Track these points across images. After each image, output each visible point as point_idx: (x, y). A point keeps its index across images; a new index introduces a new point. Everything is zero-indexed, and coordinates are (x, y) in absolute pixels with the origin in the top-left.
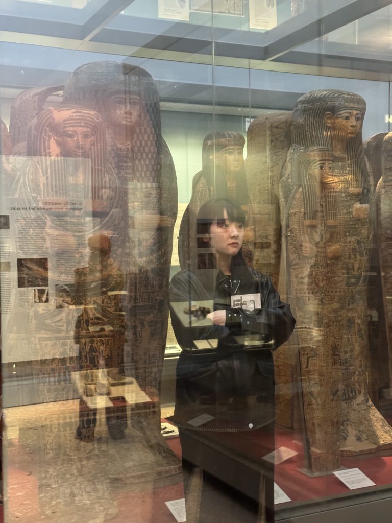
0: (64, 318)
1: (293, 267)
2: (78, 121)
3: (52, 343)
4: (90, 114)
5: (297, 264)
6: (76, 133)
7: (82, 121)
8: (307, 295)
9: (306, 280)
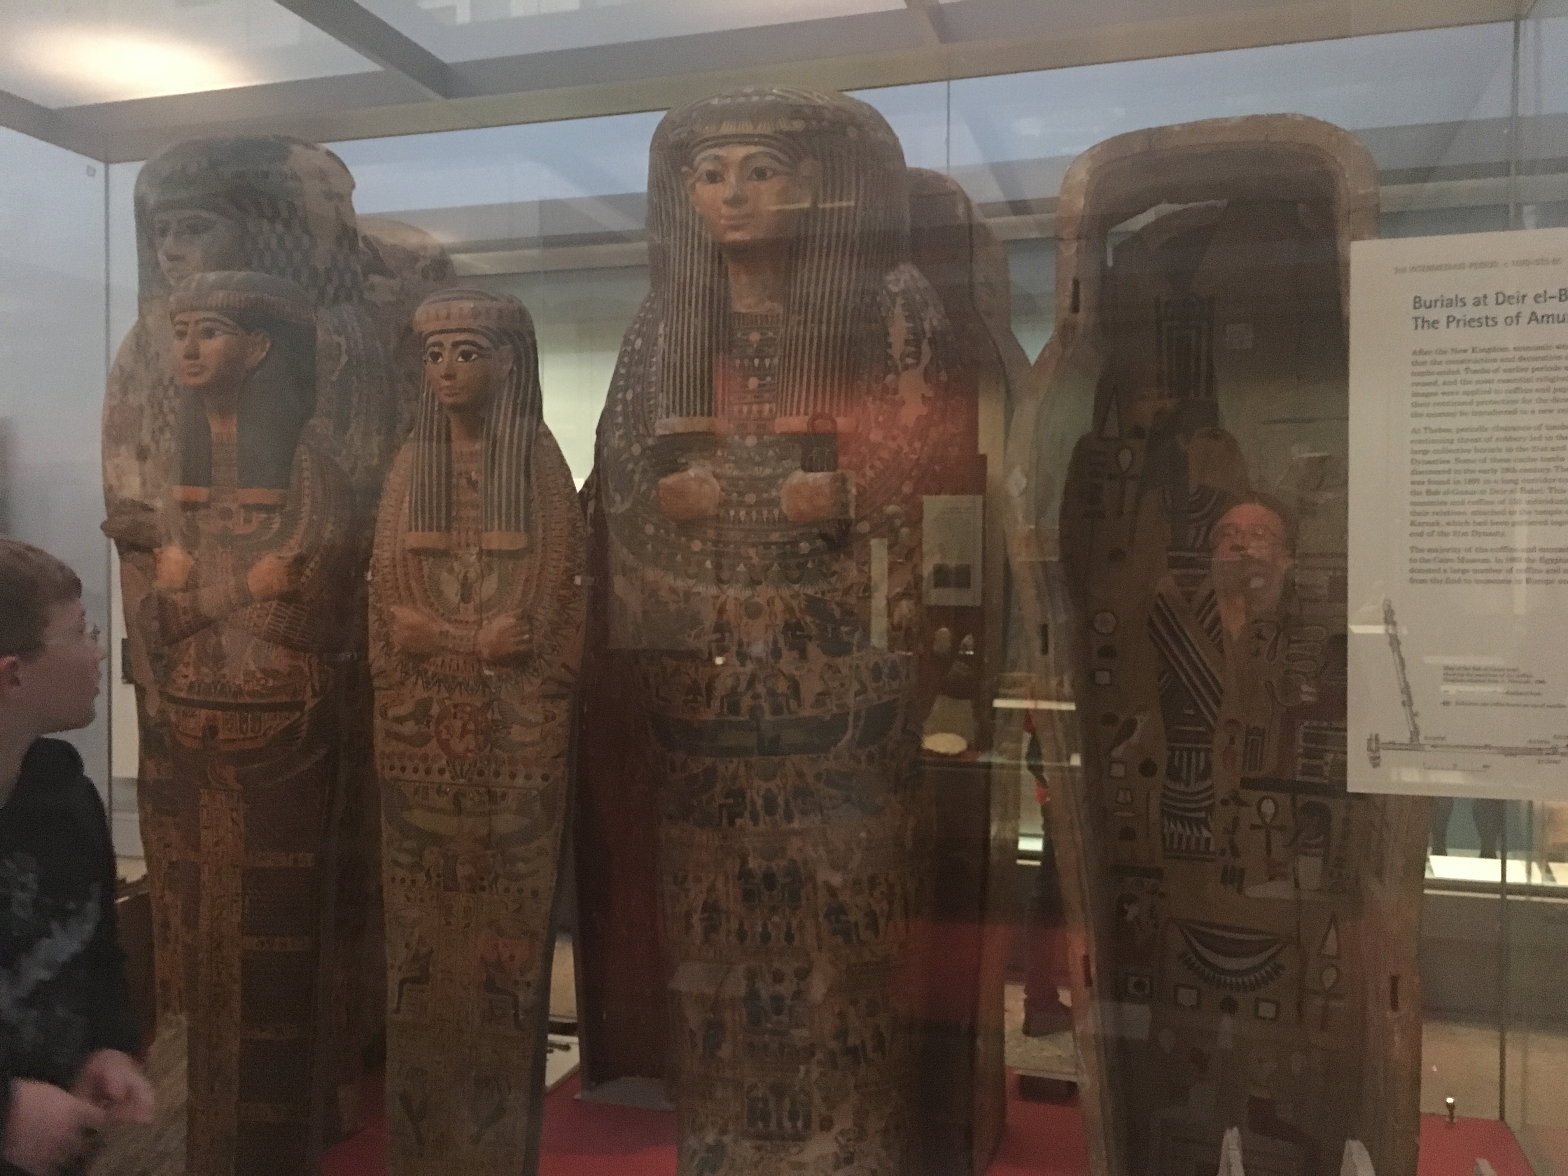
8: (409, 775)
9: (409, 728)
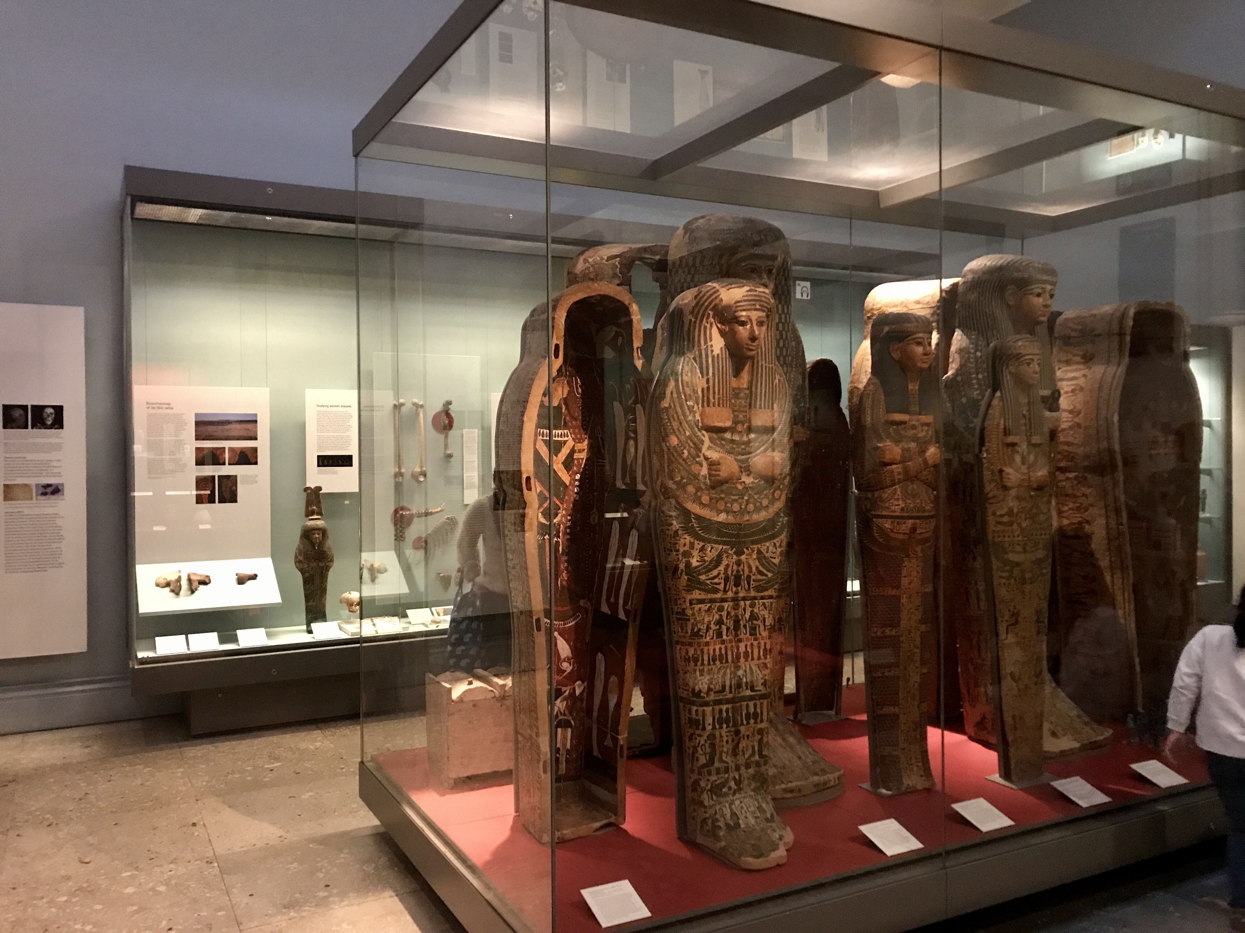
0: (722, 572)
1: (991, 501)
2: (754, 302)
3: (706, 608)
4: (764, 292)
5: (994, 497)
6: (751, 320)
7: (758, 303)
8: (1007, 539)
9: (1006, 519)
